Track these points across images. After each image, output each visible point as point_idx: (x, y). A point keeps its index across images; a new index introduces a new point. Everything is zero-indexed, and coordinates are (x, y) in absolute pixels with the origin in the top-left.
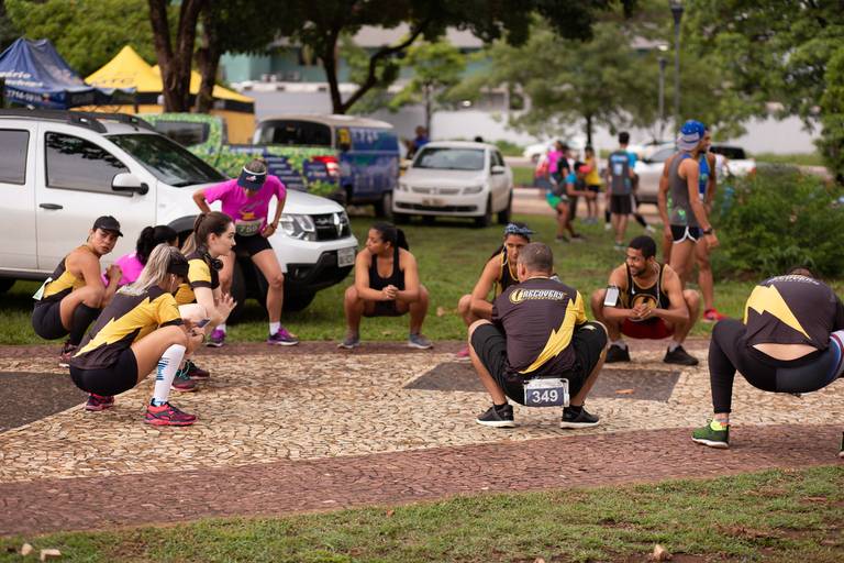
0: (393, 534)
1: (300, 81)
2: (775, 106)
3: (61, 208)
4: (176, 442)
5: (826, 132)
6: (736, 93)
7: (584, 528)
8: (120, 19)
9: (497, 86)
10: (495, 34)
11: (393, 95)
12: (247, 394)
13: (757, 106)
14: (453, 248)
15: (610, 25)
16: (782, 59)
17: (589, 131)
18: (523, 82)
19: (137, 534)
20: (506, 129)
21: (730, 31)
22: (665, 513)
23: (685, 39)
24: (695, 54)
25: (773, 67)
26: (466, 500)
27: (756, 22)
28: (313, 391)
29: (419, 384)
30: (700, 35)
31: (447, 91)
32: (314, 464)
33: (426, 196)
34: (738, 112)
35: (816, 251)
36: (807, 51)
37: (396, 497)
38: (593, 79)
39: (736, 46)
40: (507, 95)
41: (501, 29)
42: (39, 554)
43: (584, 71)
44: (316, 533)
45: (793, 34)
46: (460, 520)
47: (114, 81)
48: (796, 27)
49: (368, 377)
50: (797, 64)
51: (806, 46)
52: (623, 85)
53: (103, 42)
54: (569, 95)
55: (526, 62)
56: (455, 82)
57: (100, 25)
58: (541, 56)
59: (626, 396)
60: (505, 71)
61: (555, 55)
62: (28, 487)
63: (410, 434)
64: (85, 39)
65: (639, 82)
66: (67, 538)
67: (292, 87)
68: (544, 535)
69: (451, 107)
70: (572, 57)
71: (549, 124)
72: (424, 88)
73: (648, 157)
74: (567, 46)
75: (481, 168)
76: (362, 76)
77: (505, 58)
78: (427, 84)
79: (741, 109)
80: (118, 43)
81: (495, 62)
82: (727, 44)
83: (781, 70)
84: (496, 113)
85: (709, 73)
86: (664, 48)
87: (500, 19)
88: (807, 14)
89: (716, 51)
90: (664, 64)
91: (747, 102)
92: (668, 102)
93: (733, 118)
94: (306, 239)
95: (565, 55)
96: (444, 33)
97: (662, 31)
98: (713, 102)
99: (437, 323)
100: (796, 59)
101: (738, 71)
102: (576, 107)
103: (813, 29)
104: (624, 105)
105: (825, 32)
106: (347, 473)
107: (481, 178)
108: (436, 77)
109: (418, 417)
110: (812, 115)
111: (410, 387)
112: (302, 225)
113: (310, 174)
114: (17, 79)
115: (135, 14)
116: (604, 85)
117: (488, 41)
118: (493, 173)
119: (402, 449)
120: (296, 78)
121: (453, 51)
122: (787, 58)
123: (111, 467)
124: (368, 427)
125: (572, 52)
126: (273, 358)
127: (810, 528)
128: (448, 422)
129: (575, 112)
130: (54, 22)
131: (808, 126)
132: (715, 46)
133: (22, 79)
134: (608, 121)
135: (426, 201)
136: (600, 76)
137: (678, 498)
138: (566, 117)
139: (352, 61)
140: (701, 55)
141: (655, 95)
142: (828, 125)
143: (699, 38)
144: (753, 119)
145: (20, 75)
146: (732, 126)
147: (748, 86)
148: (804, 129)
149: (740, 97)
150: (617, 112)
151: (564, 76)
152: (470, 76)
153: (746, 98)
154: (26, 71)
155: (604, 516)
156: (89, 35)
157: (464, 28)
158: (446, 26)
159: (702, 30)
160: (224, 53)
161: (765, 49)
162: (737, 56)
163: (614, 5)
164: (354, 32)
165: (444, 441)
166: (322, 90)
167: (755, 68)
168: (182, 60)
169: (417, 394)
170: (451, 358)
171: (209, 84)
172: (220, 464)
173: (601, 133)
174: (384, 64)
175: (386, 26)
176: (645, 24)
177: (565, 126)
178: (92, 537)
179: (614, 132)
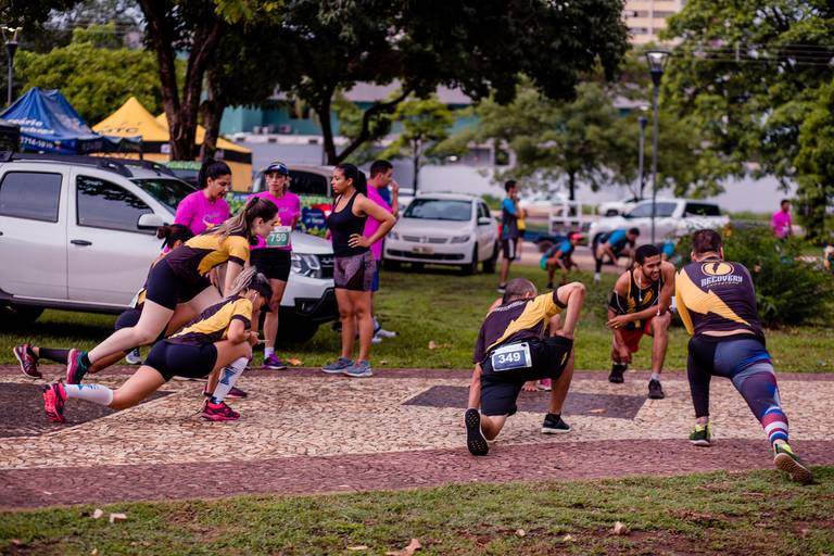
0: (398, 511)
1: (291, 133)
2: (752, 166)
3: (90, 244)
4: (209, 441)
5: (801, 192)
6: (714, 153)
7: (557, 509)
8: (121, 71)
9: (484, 142)
10: (483, 92)
11: (382, 148)
12: (265, 406)
13: (735, 165)
14: (442, 293)
15: (594, 85)
16: (759, 121)
17: (572, 187)
18: (509, 138)
19: (188, 505)
20: (492, 183)
21: (710, 93)
22: (626, 500)
23: (666, 100)
24: (675, 115)
25: (750, 127)
26: (459, 487)
27: (734, 84)
28: (323, 405)
29: (415, 402)
30: (681, 96)
31: (436, 145)
32: (330, 459)
33: (416, 244)
34: (717, 171)
35: (779, 299)
36: (783, 113)
37: (401, 484)
38: (577, 137)
39: (715, 107)
40: (493, 151)
41: (490, 87)
42: (108, 518)
43: (568, 129)
44: (334, 508)
45: (770, 97)
46: (454, 501)
47: (119, 130)
48: (774, 89)
49: (370, 396)
50: (775, 125)
51: (782, 109)
52: (605, 143)
53: (104, 93)
54: (553, 152)
55: (512, 119)
56: (443, 138)
57: (101, 75)
58: (527, 114)
59: (597, 414)
60: (492, 127)
61: (540, 112)
62: (90, 471)
63: (409, 438)
64: (86, 89)
65: (620, 141)
66: (130, 506)
67: (283, 139)
68: (524, 514)
69: (438, 161)
70: (557, 116)
71: (532, 180)
72: (412, 143)
73: (627, 212)
74: (553, 105)
75: (469, 219)
76: (354, 129)
77: (492, 115)
78: (416, 139)
79: (719, 168)
80: (118, 93)
81: (482, 119)
82: (707, 105)
83: (758, 131)
84: (482, 169)
85: (689, 134)
86: (644, 108)
87: (488, 79)
88: (784, 78)
89: (696, 112)
90: (645, 123)
91: (726, 162)
92: (648, 160)
93: (711, 177)
94: (312, 276)
95: (550, 112)
96: (435, 90)
97: (644, 92)
98: (692, 161)
99: (429, 355)
100: (773, 121)
101: (718, 132)
102: (560, 164)
103: (790, 92)
104: (605, 162)
105: (800, 95)
106: (355, 466)
107: (468, 228)
108: (425, 132)
109: (415, 426)
110: (788, 175)
111: (407, 403)
112: (309, 264)
113: (308, 221)
114: (29, 126)
115: (134, 66)
116: (587, 143)
117: (477, 99)
118: (479, 224)
119: (403, 449)
120: (288, 130)
121: (441, 107)
122: (765, 120)
123: (157, 458)
124: (373, 433)
125: (556, 110)
126: (284, 379)
127: (747, 514)
128: (442, 431)
129: (558, 168)
130: (56, 72)
131: (784, 186)
132: (695, 107)
133: (35, 126)
134: (590, 177)
135: (415, 249)
136: (583, 134)
137: (638, 490)
138: (550, 173)
139: (343, 115)
140: (682, 115)
141: (636, 153)
142: (802, 186)
143: (679, 100)
144: (731, 178)
145: (33, 122)
146: (710, 185)
147: (728, 145)
148: (779, 189)
149: (719, 157)
150: (599, 170)
151: (548, 133)
152: (457, 132)
153: (725, 158)
154: (38, 120)
155: (574, 501)
156: (90, 85)
157: (455, 87)
158: (436, 84)
159: (683, 91)
160: (228, 106)
161: (743, 111)
162: (717, 117)
163: (596, 69)
164: (349, 88)
165: (439, 444)
166: (313, 142)
167: (735, 129)
168: (188, 111)
169: (413, 409)
170: (443, 382)
171: (214, 134)
172: (249, 457)
173: (584, 189)
174: (377, 119)
175: (379, 84)
176: (627, 85)
177: (548, 181)
178: (151, 506)
179: (595, 188)
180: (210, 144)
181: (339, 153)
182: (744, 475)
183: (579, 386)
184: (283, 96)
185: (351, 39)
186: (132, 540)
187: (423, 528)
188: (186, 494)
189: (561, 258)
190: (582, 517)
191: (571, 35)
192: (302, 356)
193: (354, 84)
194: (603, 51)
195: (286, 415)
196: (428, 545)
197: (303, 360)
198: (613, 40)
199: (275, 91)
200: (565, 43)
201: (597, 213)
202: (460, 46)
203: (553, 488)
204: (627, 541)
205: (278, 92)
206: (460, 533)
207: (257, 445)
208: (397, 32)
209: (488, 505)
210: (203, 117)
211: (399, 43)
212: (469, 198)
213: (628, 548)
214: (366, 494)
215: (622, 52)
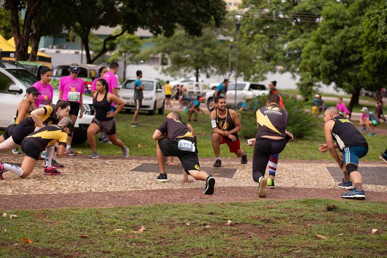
0: (134, 215)
1: (67, 48)
2: (280, 68)
4: (47, 185)
5: (302, 80)
6: (262, 61)
7: (202, 215)
9: (157, 54)
10: (159, 32)
11: (108, 56)
12: (70, 171)
13: (272, 67)
15: (208, 29)
16: (283, 47)
17: (197, 76)
18: (169, 53)
19: (43, 211)
21: (261, 34)
22: (231, 211)
23: (241, 37)
24: (245, 43)
25: (279, 50)
27: (272, 30)
28: (95, 171)
29: (135, 170)
30: (248, 35)
32: (102, 193)
33: (128, 101)
34: (263, 70)
35: (293, 128)
36: (294, 44)
37: (134, 203)
39: (263, 40)
40: (160, 59)
41: (162, 29)
42: (10, 217)
43: (196, 49)
44: (107, 213)
45: (288, 36)
46: (158, 211)
48: (290, 33)
49: (115, 167)
50: (290, 49)
51: (294, 41)
52: (213, 56)
54: (189, 60)
55: (171, 44)
56: (138, 52)
58: (177, 42)
59: (216, 176)
60: (161, 48)
61: (183, 41)
63: (135, 185)
65: (220, 55)
66: (18, 212)
67: (63, 51)
68: (188, 216)
69: (135, 63)
70: (191, 43)
71: (179, 72)
72: (123, 54)
75: (152, 89)
77: (161, 42)
78: (125, 52)
79: (264, 68)
82: (259, 39)
83: (282, 51)
84: (156, 66)
85: (251, 52)
86: (231, 40)
87: (161, 25)
88: (295, 27)
89: (255, 42)
90: (232, 47)
91: (268, 66)
92: (233, 64)
93: (261, 72)
94: (87, 114)
95: (188, 41)
96: (136, 30)
97: (231, 33)
98: (252, 65)
99: (138, 150)
100: (289, 47)
101: (264, 52)
102: (192, 65)
103: (297, 34)
104: (212, 65)
105: (302, 36)
106: (113, 196)
107: (152, 94)
108: (129, 49)
109: (137, 180)
110: (296, 72)
111: (132, 170)
116: (205, 55)
117: (156, 35)
118: (157, 92)
119: (133, 190)
120: (65, 47)
121: (137, 38)
122: (286, 46)
124: (119, 182)
125: (191, 40)
126: (76, 160)
127: (284, 218)
128: (149, 182)
129: (191, 67)
131: (294, 77)
132: (254, 40)
134: (206, 72)
135: (128, 103)
136: (203, 51)
137: (236, 207)
138: (187, 69)
140: (248, 44)
141: (227, 61)
142: (303, 77)
143: (247, 37)
144: (270, 73)
146: (260, 76)
147: (268, 58)
148: (292, 78)
149: (264, 63)
150: (210, 68)
151: (187, 51)
152: (145, 49)
153: (267, 63)
157: (146, 29)
158: (138, 27)
159: (249, 33)
160: (42, 36)
161: (276, 42)
162: (264, 45)
163: (211, 22)
164: (97, 28)
165: (148, 188)
166: (77, 53)
167: (272, 51)
168: (25, 38)
169: (135, 173)
170: (146, 162)
171: (36, 49)
172: (66, 192)
173: (202, 77)
174: (110, 42)
175: (111, 26)
176: (223, 29)
177: (187, 73)
178: (27, 212)
179: (208, 76)
180: (34, 54)
181: (92, 58)
182: (282, 202)
183: (207, 164)
184: (66, 32)
185: (101, 7)
186: (21, 226)
187: (146, 222)
188: (41, 207)
189: (195, 108)
190: (213, 218)
191: (201, 6)
192: (81, 150)
193: (99, 27)
194: (215, 14)
195: (79, 174)
196: (148, 229)
197: (82, 151)
198: (219, 9)
199: (64, 29)
200: (198, 10)
201: (209, 88)
202: (149, 10)
203: (200, 206)
204: (233, 228)
205: (65, 30)
206: (162, 224)
207: (69, 187)
208: (120, 3)
209: (172, 213)
210: (31, 41)
211: (120, 8)
212: (152, 80)
213: (234, 231)
214: (120, 208)
215: (224, 15)
